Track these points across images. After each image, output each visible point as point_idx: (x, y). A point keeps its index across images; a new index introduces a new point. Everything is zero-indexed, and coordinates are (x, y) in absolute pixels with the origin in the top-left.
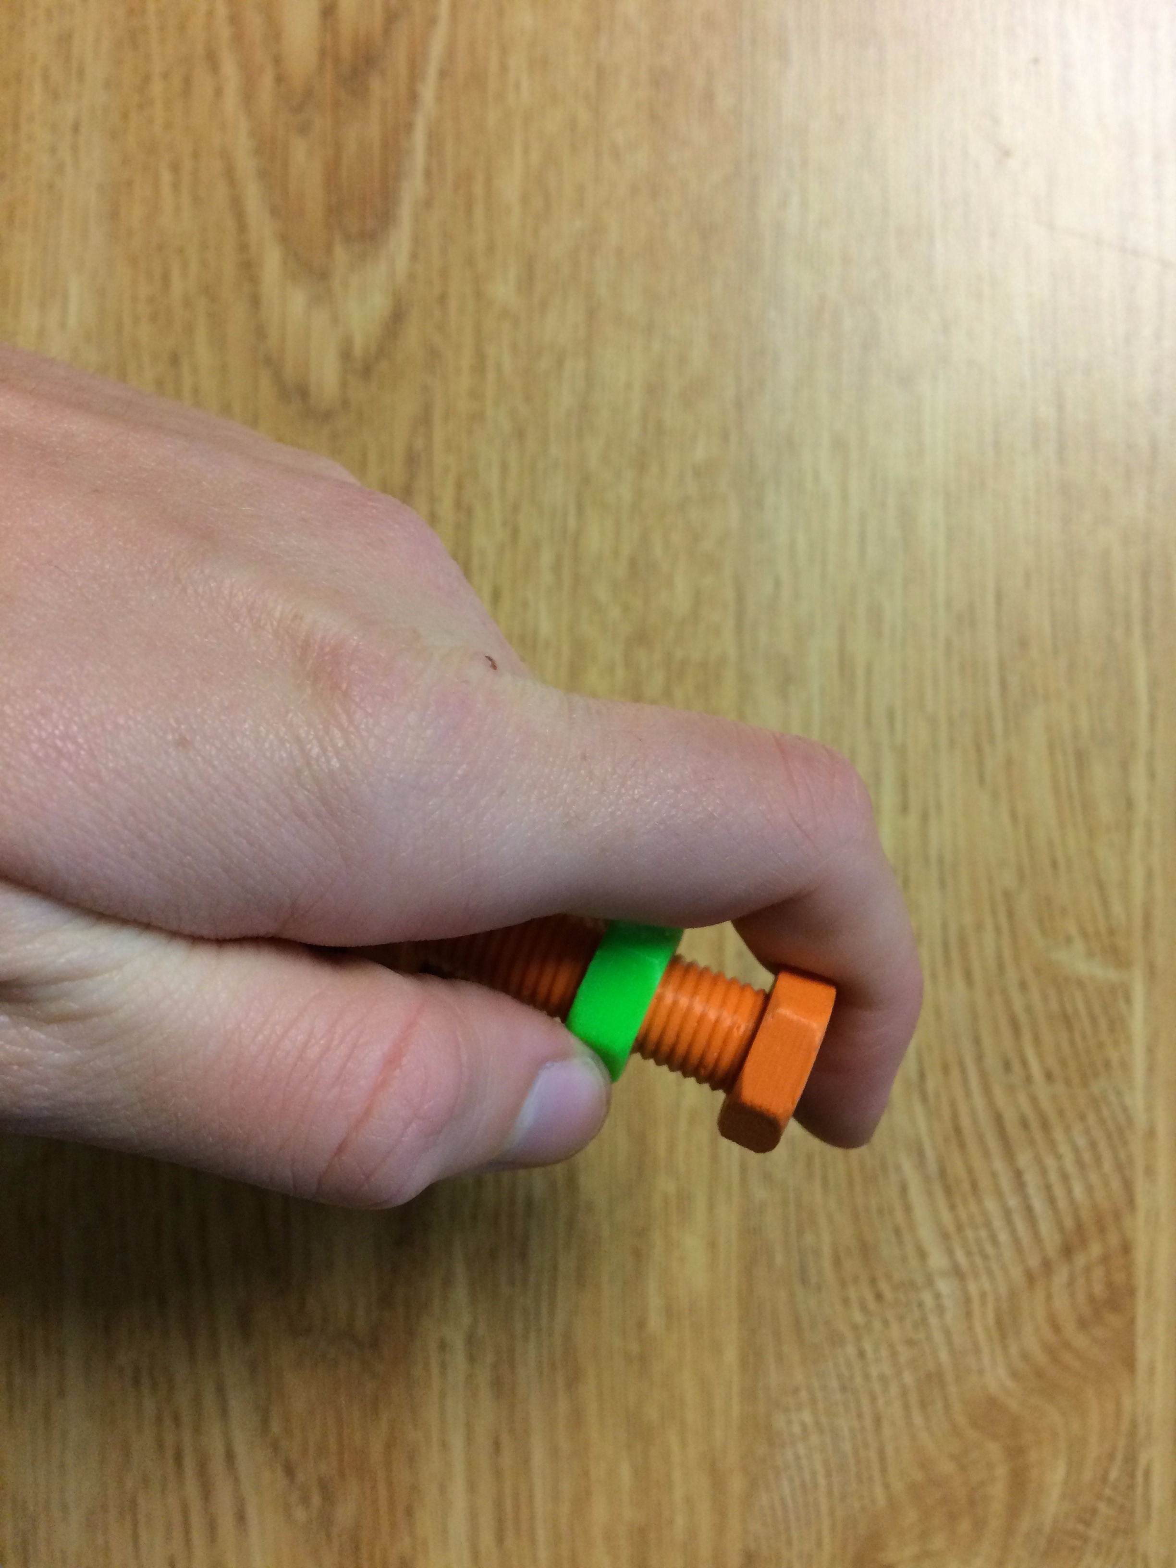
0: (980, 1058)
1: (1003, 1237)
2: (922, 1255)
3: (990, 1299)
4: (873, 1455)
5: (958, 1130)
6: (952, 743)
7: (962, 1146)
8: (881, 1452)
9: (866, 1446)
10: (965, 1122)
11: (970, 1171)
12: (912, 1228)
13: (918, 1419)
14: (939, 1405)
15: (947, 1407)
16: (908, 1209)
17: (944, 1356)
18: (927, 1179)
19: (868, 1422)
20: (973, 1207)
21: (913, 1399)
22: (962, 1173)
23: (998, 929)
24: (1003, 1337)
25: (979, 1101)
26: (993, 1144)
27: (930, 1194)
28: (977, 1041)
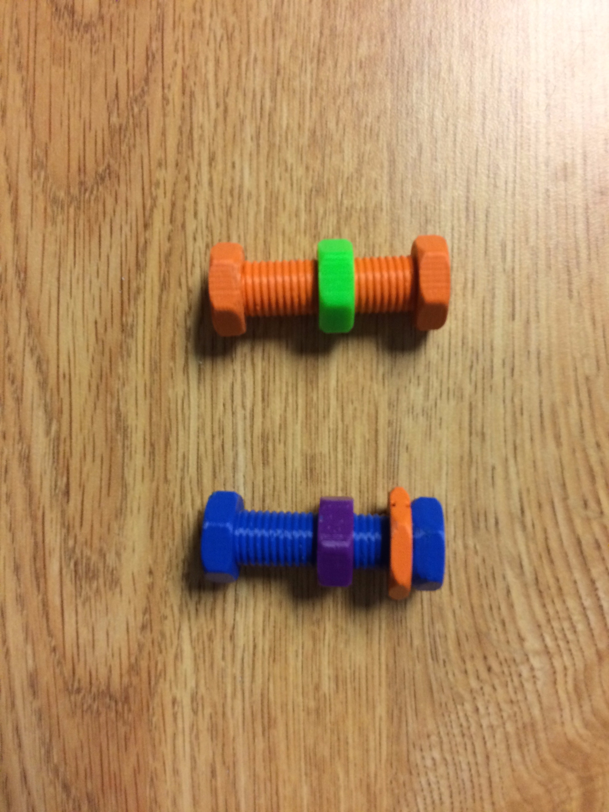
0: (565, 499)
1: (580, 627)
2: (521, 639)
3: (570, 672)
4: (484, 781)
5: (548, 550)
6: (549, 267)
7: (552, 562)
8: (490, 780)
9: (479, 775)
10: (554, 544)
11: (558, 580)
12: (514, 620)
13: (516, 756)
14: (532, 747)
15: (537, 747)
16: (511, 606)
17: (536, 712)
18: (525, 585)
19: (480, 758)
20: (559, 606)
21: (513, 742)
22: (552, 581)
23: (580, 405)
24: (579, 697)
25: (564, 529)
26: (574, 561)
27: (528, 597)
28: (564, 485)
